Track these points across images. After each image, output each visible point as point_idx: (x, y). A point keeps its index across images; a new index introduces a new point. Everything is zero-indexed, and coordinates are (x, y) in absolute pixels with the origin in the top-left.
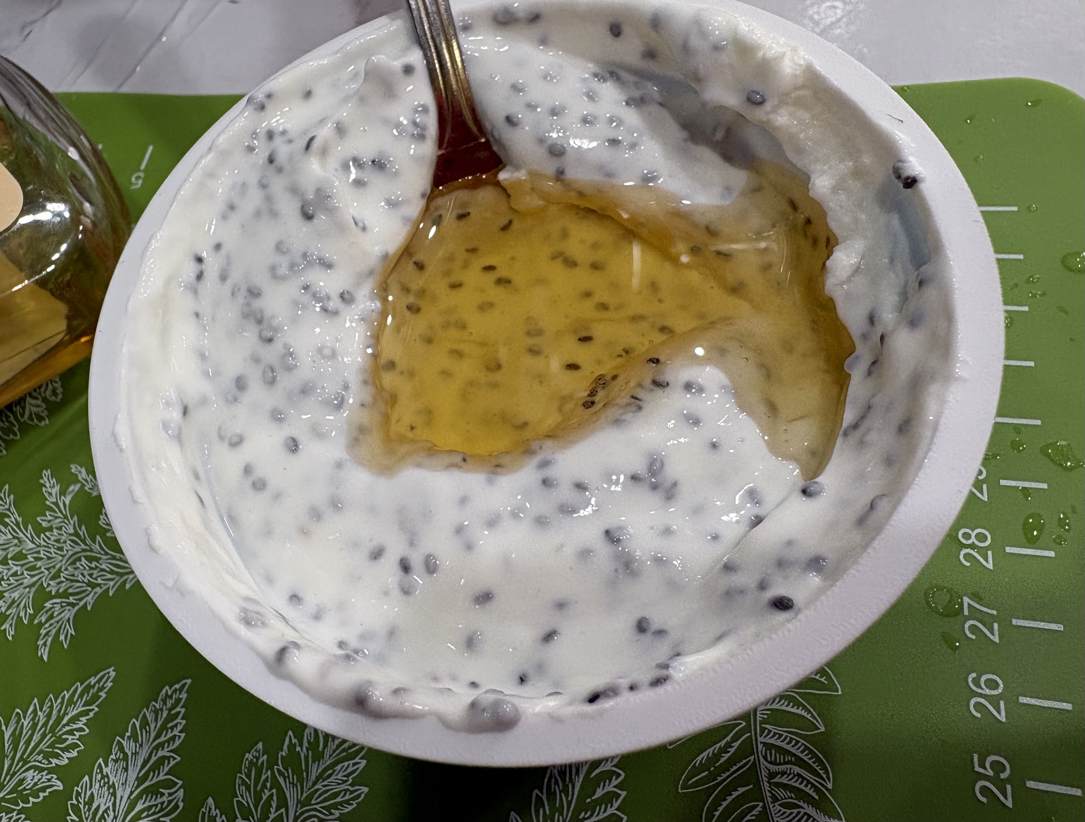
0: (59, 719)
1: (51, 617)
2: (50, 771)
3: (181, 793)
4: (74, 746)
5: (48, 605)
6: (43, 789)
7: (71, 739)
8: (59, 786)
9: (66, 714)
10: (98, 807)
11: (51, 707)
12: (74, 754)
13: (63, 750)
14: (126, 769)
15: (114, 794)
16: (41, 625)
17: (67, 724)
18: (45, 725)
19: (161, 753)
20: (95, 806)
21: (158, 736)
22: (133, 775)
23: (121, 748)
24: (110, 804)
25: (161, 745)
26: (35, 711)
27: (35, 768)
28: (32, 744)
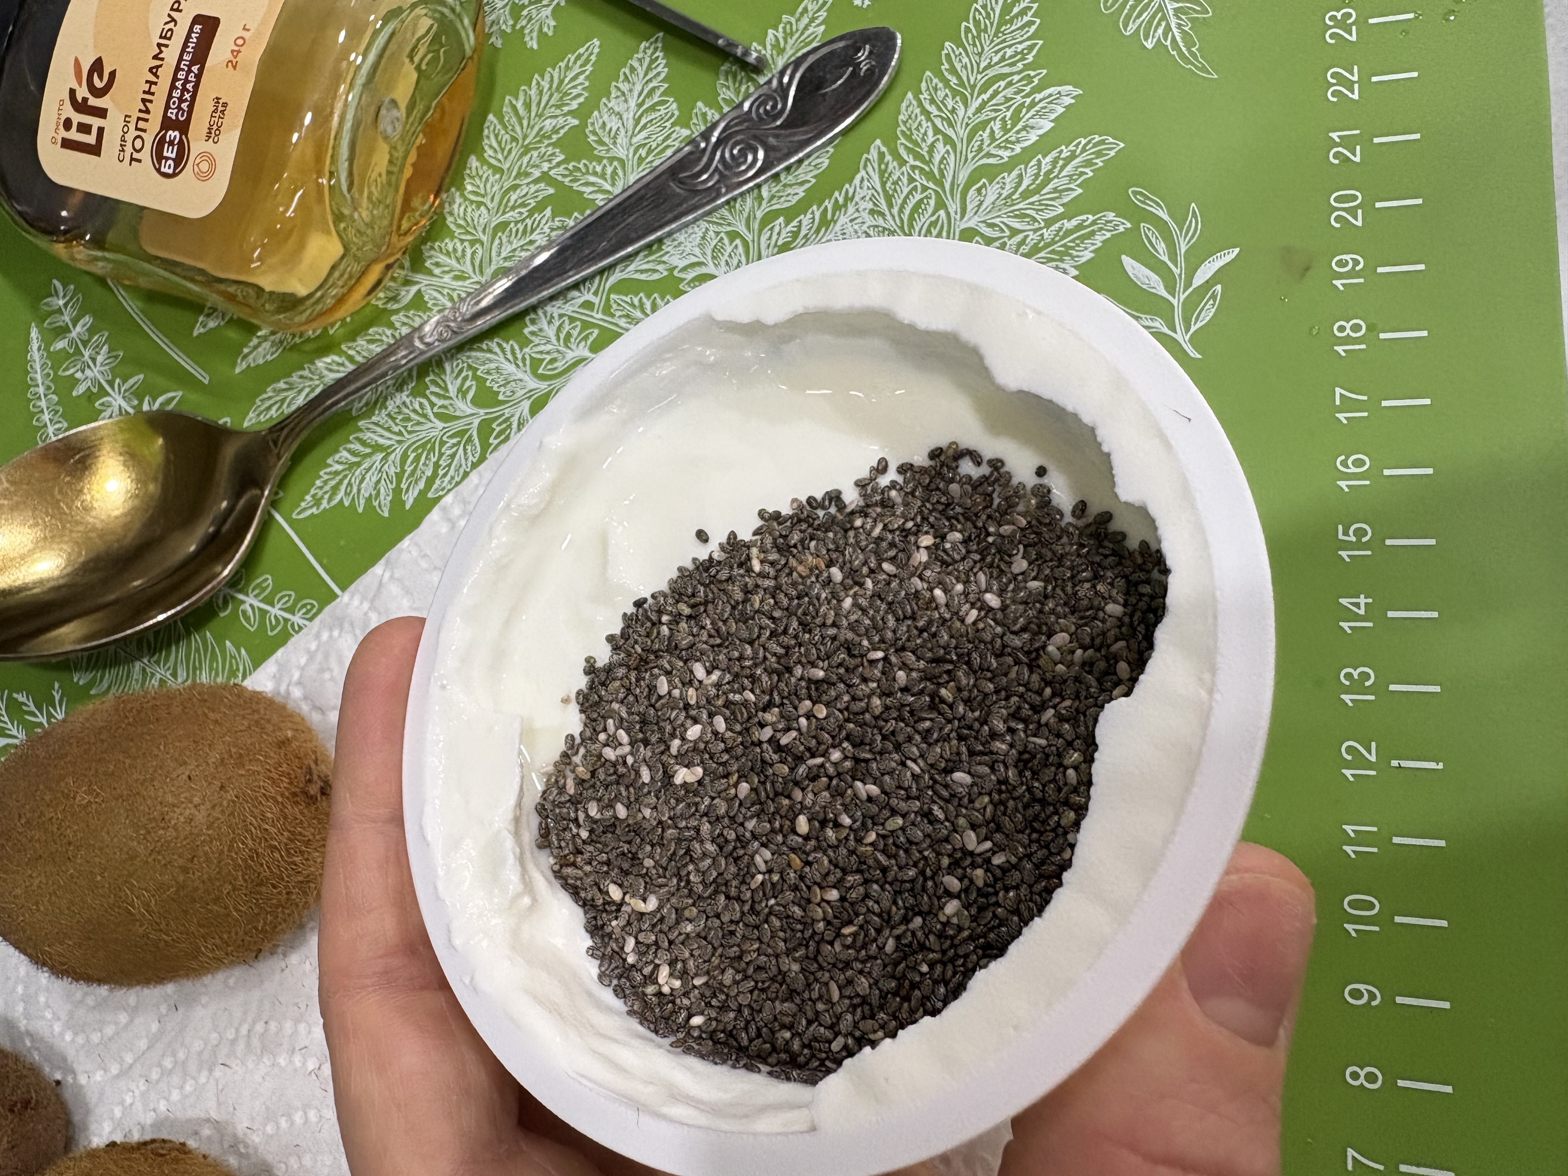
0: (561, 81)
1: (531, 19)
2: (565, 115)
3: (674, 106)
4: (579, 95)
5: (525, 13)
6: (563, 127)
7: (575, 92)
8: (576, 122)
9: (565, 77)
10: (611, 129)
11: (552, 77)
12: (581, 100)
13: (571, 99)
14: (626, 101)
15: (621, 118)
16: (523, 28)
17: (569, 82)
18: (550, 88)
19: (651, 85)
20: (607, 129)
21: (646, 74)
22: (632, 103)
23: (618, 89)
24: (620, 124)
25: (650, 80)
26: (538, 83)
27: (551, 117)
28: (543, 105)
